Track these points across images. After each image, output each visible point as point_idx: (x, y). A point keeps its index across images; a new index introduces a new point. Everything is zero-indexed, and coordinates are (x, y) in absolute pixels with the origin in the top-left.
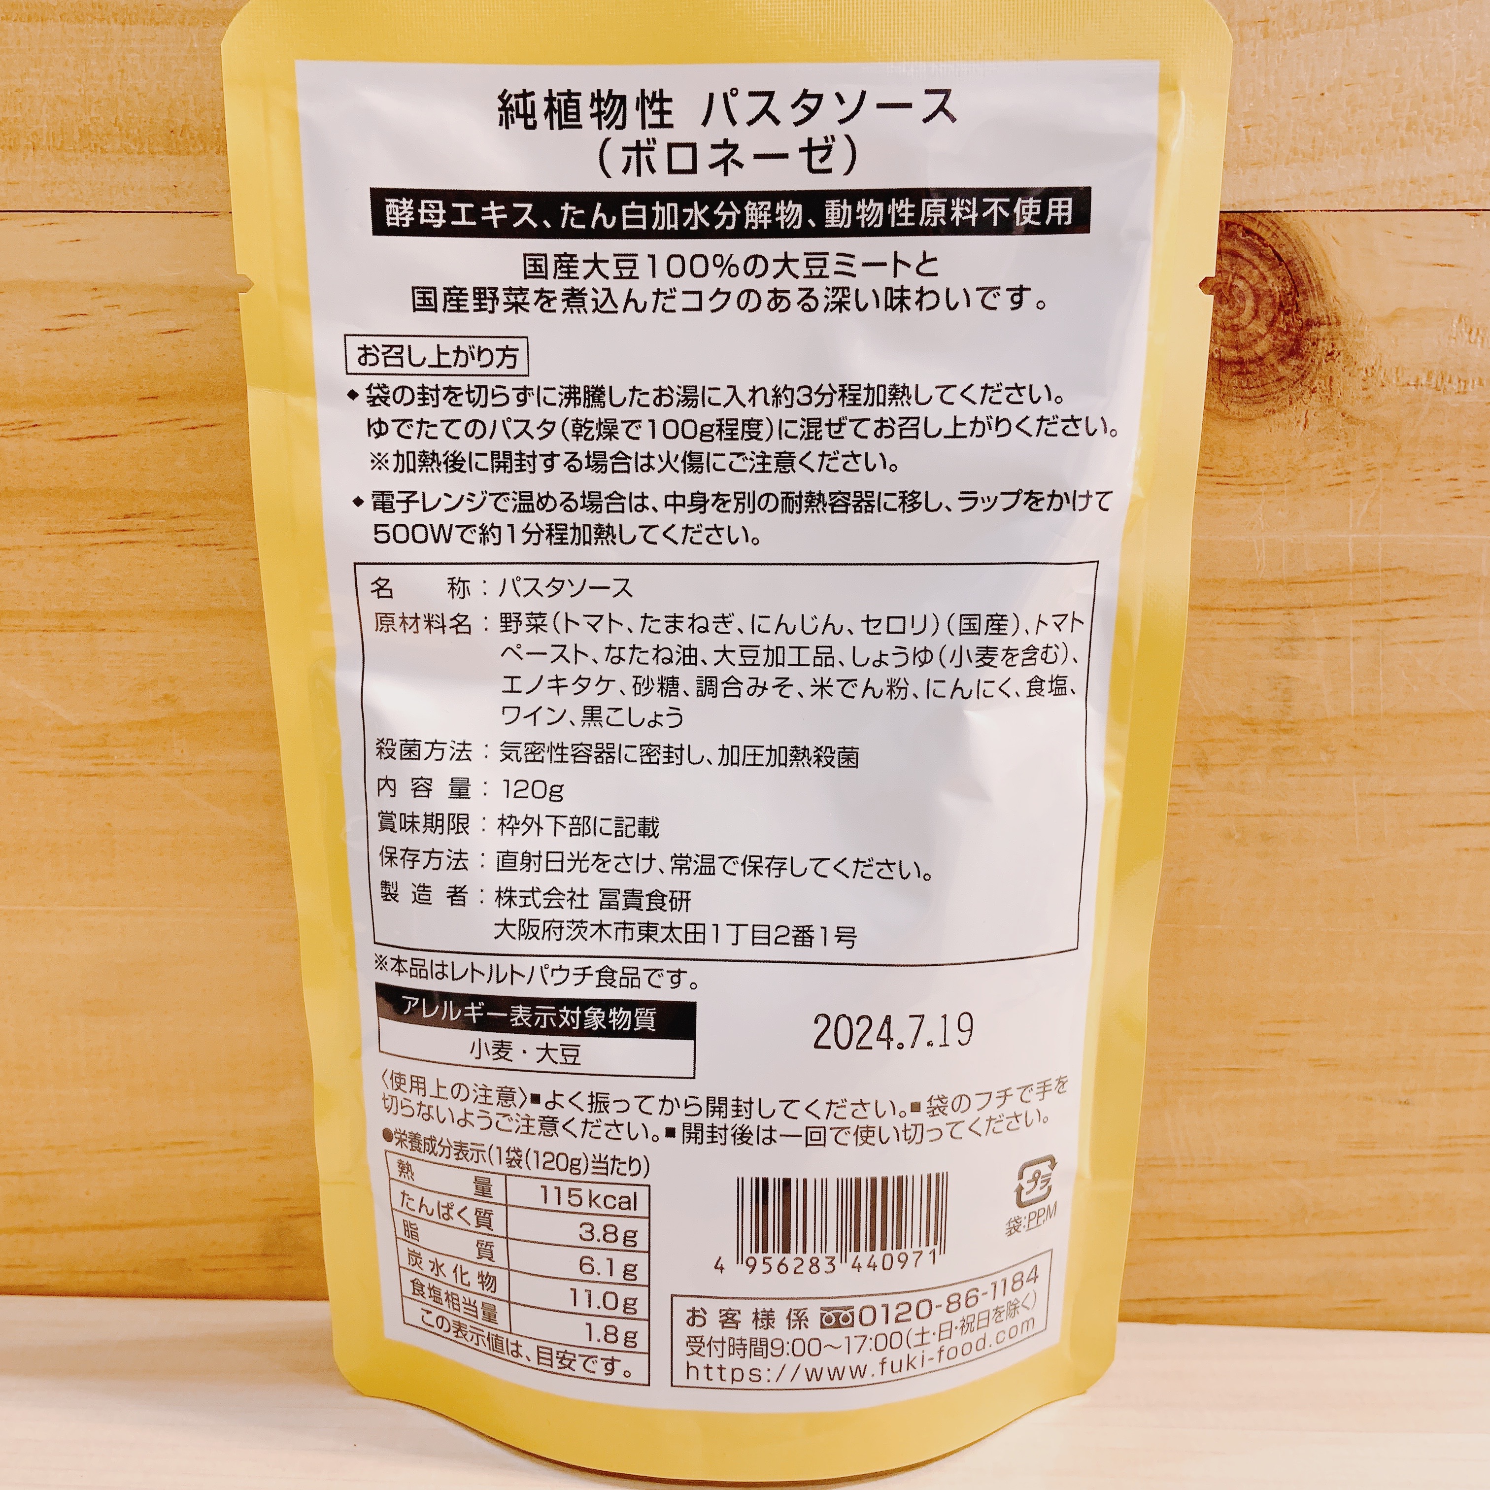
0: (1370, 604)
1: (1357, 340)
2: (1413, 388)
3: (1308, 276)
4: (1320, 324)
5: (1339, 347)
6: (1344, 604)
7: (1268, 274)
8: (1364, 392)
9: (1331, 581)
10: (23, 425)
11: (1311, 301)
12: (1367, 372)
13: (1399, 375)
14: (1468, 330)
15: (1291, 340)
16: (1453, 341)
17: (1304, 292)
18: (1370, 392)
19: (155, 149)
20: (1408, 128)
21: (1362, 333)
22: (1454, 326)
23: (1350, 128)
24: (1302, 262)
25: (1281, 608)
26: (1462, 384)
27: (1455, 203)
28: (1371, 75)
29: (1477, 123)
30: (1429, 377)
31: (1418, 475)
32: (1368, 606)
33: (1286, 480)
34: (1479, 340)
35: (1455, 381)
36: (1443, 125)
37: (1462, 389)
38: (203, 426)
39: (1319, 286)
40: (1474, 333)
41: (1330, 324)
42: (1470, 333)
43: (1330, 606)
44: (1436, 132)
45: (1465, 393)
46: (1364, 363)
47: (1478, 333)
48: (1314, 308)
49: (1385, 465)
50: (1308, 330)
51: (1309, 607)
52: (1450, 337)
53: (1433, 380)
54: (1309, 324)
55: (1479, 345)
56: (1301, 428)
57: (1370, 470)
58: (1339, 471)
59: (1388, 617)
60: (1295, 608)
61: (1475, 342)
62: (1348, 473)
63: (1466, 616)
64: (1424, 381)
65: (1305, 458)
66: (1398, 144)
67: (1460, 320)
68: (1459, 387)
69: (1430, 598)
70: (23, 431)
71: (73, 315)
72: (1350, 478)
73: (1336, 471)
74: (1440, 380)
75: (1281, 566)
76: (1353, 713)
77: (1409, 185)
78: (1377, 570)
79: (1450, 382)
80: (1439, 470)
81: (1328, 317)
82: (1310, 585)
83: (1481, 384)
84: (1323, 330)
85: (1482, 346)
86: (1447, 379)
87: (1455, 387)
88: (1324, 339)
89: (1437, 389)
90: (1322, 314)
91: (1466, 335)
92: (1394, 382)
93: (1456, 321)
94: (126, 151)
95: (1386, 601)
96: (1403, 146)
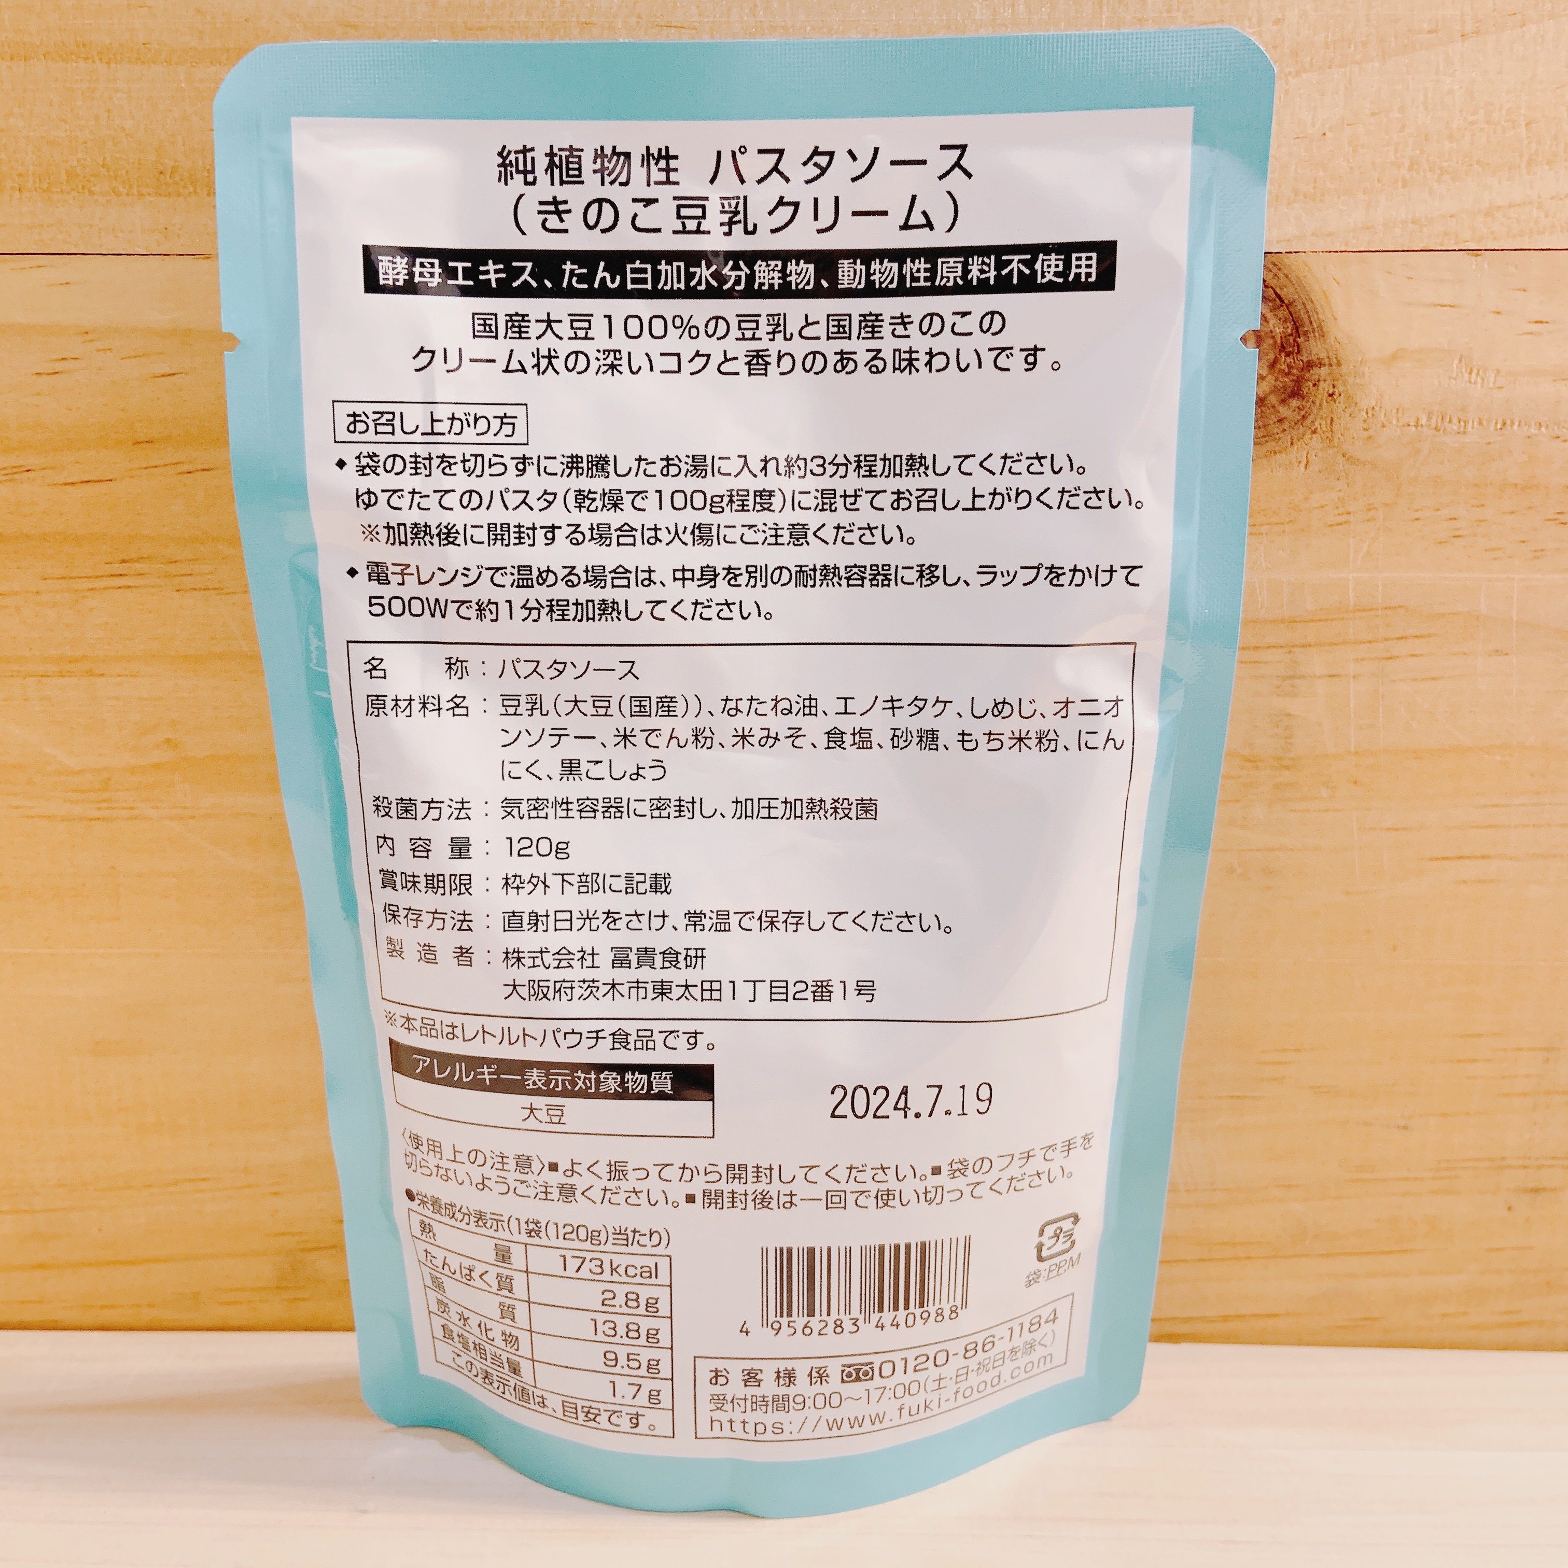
0: (1370, 642)
1: (1358, 381)
2: (1414, 429)
3: (1309, 317)
4: (1321, 365)
5: (1340, 388)
6: (1345, 643)
7: (1269, 315)
8: (1365, 433)
9: (1332, 620)
10: (15, 470)
11: (1312, 342)
12: (1367, 413)
13: (1400, 415)
14: (1469, 370)
15: (1293, 381)
16: (1453, 382)
17: (1306, 333)
18: (1371, 432)
19: (144, 190)
20: (1411, 169)
21: (1363, 374)
22: (1455, 366)
23: (1351, 168)
24: (1303, 303)
25: (1281, 647)
26: (1462, 424)
27: (1456, 243)
28: (1373, 114)
29: (1478, 162)
30: (1429, 418)
31: (1418, 515)
32: (1368, 645)
33: (1287, 520)
34: (1479, 380)
35: (1455, 421)
36: (1445, 164)
37: (1462, 429)
38: (198, 471)
39: (1320, 326)
40: (1474, 374)
41: (1331, 365)
42: (1470, 373)
43: (1331, 644)
44: (1438, 172)
45: (1465, 433)
46: (1364, 404)
47: (1478, 374)
48: (1314, 348)
49: (1386, 505)
50: (1309, 371)
51: (1310, 645)
52: (1450, 378)
53: (1434, 420)
54: (1309, 365)
55: (1479, 386)
56: (1302, 469)
57: (1370, 510)
58: (1341, 510)
59: (1389, 655)
60: (1297, 646)
61: (1475, 382)
62: (1349, 513)
63: (1465, 654)
64: (1424, 421)
65: (1306, 499)
66: (1400, 184)
67: (1460, 361)
68: (1459, 428)
69: (1429, 636)
70: (17, 476)
71: (63, 359)
72: (1351, 518)
73: (1336, 512)
74: (1440, 421)
75: (1282, 606)
76: (1353, 750)
77: (1410, 225)
78: (1377, 609)
79: (1450, 421)
80: (1438, 510)
81: (1328, 357)
82: (1311, 624)
83: (1480, 423)
84: (1324, 371)
85: (1482, 386)
86: (1448, 419)
87: (1455, 428)
88: (1325, 380)
89: (1437, 429)
90: (1323, 355)
91: (1466, 375)
92: (1394, 422)
93: (1456, 362)
94: (114, 192)
95: (1386, 640)
96: (1404, 186)
